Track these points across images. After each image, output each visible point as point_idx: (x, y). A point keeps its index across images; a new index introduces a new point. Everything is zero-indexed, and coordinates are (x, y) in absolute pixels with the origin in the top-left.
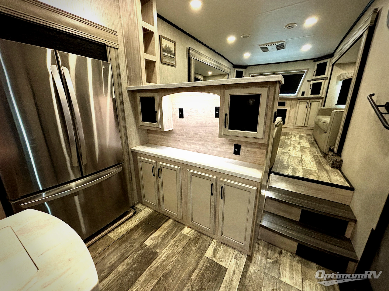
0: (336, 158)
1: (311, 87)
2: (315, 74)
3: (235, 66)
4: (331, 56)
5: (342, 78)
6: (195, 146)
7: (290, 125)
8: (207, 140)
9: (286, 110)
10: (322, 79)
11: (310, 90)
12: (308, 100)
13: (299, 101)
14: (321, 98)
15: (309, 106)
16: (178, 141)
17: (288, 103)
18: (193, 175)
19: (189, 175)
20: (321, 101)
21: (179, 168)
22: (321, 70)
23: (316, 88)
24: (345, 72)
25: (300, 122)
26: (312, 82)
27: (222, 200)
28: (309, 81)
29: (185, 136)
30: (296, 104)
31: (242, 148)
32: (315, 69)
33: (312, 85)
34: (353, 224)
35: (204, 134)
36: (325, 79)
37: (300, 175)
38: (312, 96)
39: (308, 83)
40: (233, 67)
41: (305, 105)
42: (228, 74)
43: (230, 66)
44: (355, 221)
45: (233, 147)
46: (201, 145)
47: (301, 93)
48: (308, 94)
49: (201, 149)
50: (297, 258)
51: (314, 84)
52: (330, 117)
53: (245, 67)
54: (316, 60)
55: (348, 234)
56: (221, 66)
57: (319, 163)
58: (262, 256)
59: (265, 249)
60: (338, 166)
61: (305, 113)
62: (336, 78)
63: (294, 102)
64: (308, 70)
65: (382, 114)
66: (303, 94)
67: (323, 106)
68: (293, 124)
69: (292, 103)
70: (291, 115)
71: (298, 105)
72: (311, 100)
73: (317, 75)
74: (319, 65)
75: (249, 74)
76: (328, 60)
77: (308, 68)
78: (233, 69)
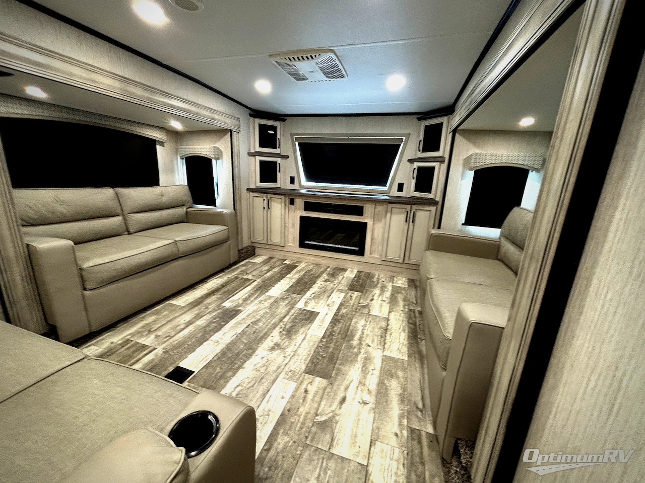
1: (415, 176)
2: (421, 148)
3: (256, 113)
4: (449, 110)
5: (472, 165)
7: (374, 258)
9: (365, 224)
10: (434, 159)
11: (413, 182)
12: (409, 206)
13: (390, 206)
14: (432, 202)
15: (411, 219)
17: (368, 209)
20: (433, 208)
22: (431, 141)
23: (424, 179)
24: (478, 151)
25: (395, 253)
26: (416, 165)
28: (411, 161)
30: (384, 213)
32: (422, 138)
33: (416, 171)
36: (440, 160)
38: (418, 194)
39: (408, 164)
40: (251, 115)
41: (403, 216)
42: (231, 131)
43: (243, 114)
47: (396, 187)
48: (410, 191)
51: (419, 168)
53: (281, 117)
54: (422, 116)
61: (403, 231)
62: (461, 162)
63: (380, 208)
64: (408, 136)
66: (401, 187)
67: (437, 225)
68: (381, 255)
69: (377, 210)
70: (376, 236)
71: (389, 215)
72: (415, 207)
73: (425, 150)
74: (428, 129)
75: (292, 135)
76: (444, 120)
77: (407, 132)
78: (252, 119)
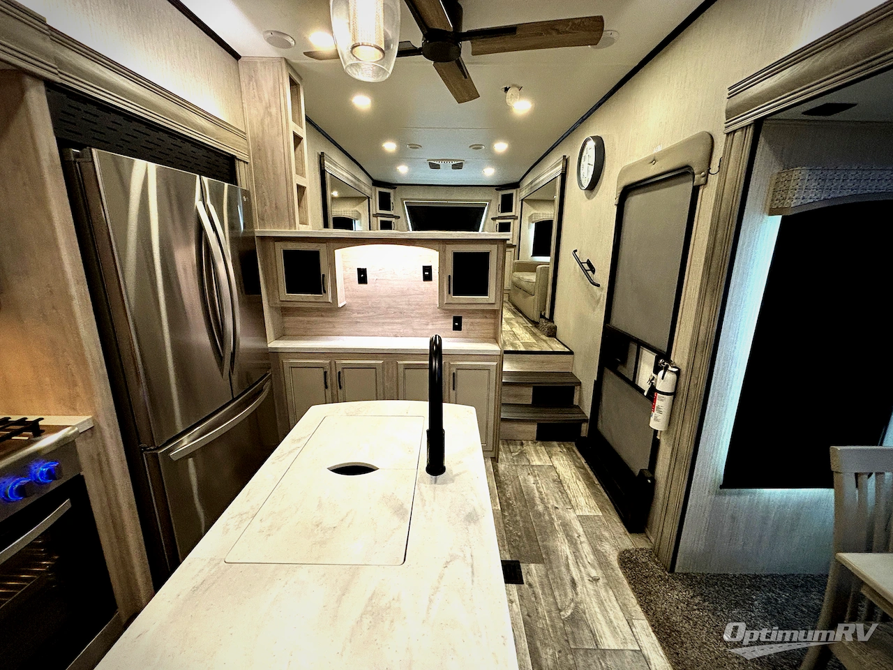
0: (550, 324)
1: (497, 229)
2: (500, 210)
3: (376, 183)
4: (516, 185)
5: (533, 220)
6: (390, 327)
8: (412, 315)
10: (510, 217)
14: (512, 246)
16: (357, 322)
18: (408, 367)
19: (401, 369)
20: (512, 250)
21: (381, 362)
22: (507, 205)
24: (536, 212)
26: (498, 221)
27: (455, 392)
28: (494, 219)
29: (371, 314)
31: (464, 320)
32: (500, 203)
33: (498, 225)
34: (578, 387)
35: (406, 307)
36: (515, 218)
37: (522, 349)
39: (492, 221)
40: (373, 185)
42: (369, 198)
43: (368, 182)
44: (580, 384)
45: (452, 321)
46: (401, 324)
49: (401, 331)
50: (539, 443)
51: (500, 223)
52: (535, 274)
53: (392, 186)
54: (500, 187)
55: (576, 402)
56: (360, 184)
57: (534, 334)
58: (506, 454)
59: (506, 446)
60: (552, 333)
62: (527, 218)
64: (490, 201)
65: (586, 271)
67: (516, 257)
73: (503, 211)
74: (504, 197)
75: (402, 200)
76: (513, 191)
77: (489, 198)
78: (373, 187)
